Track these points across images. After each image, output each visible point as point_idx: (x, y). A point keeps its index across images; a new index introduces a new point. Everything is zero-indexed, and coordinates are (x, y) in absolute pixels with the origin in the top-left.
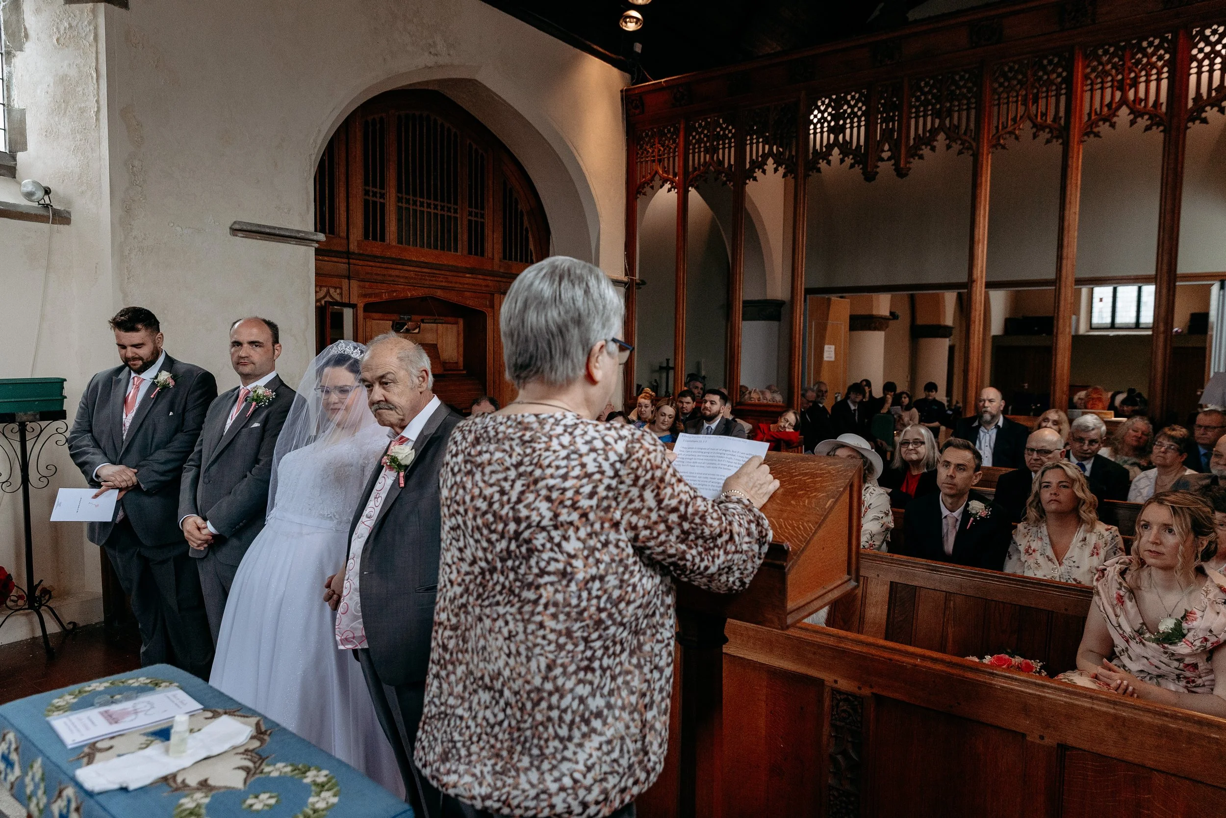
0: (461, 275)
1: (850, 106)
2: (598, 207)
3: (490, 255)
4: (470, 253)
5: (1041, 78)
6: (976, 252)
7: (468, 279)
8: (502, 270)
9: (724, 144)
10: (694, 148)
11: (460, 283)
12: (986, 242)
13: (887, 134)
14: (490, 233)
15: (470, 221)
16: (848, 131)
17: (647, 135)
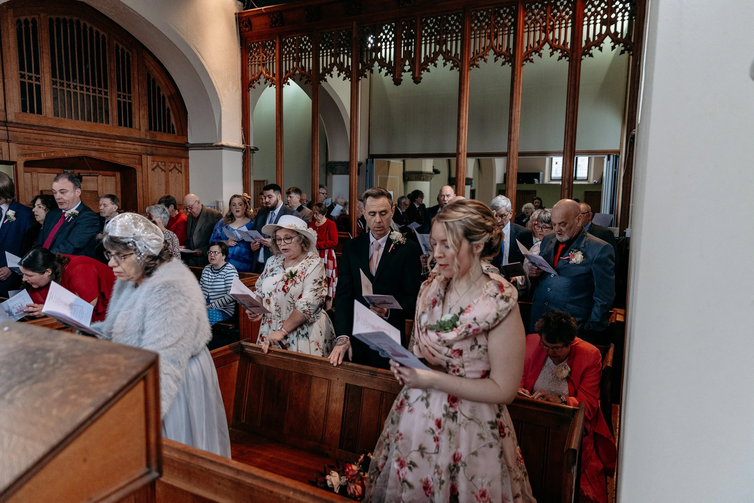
0: (112, 140)
1: (384, 34)
2: (219, 95)
3: (137, 127)
4: (120, 124)
5: (499, 22)
6: (461, 134)
7: (119, 145)
8: (148, 138)
9: (305, 55)
10: (286, 57)
11: (112, 147)
12: (467, 128)
13: (408, 54)
14: (137, 112)
15: (119, 102)
16: (383, 51)
17: (255, 46)
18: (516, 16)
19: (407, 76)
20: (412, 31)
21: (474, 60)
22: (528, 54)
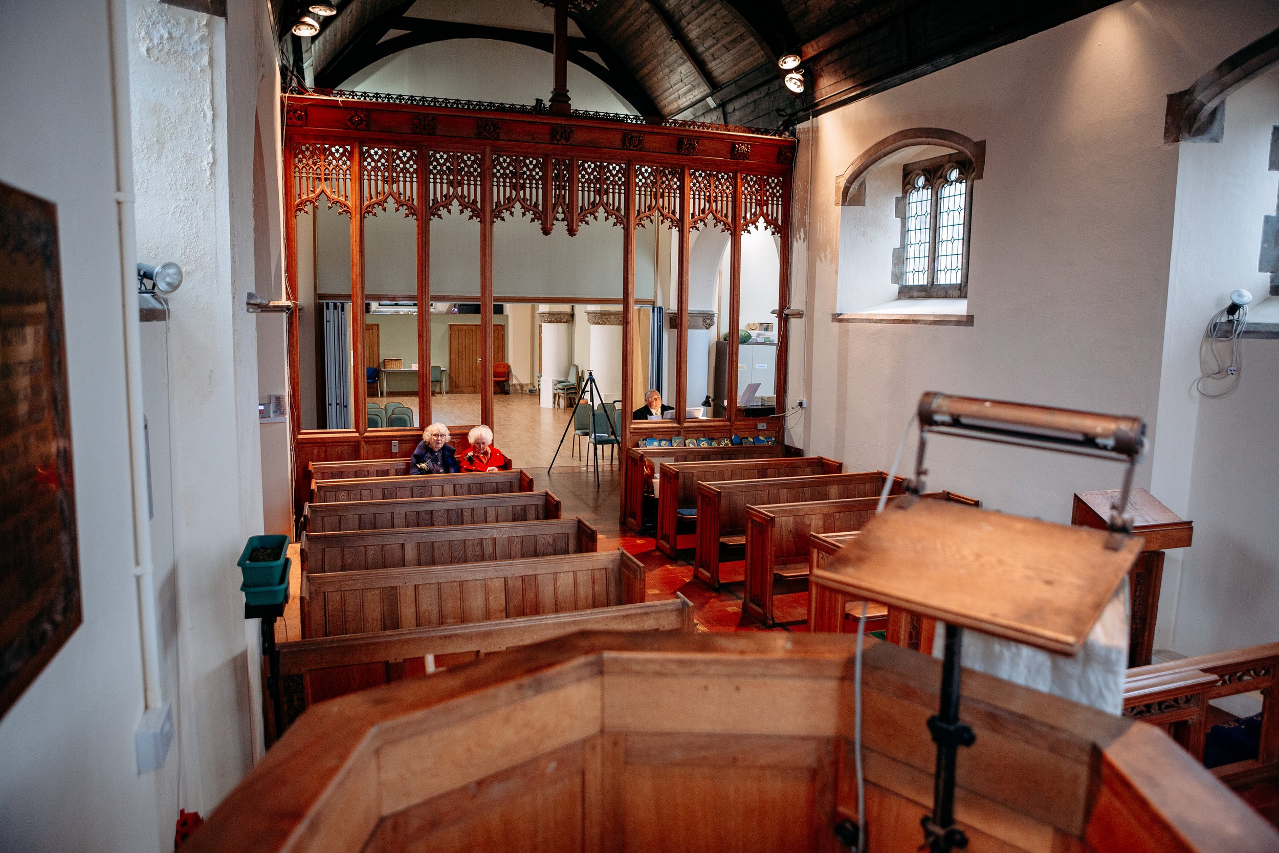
1: (528, 169)
5: (664, 182)
9: (405, 177)
10: (370, 175)
13: (560, 200)
16: (527, 190)
17: (308, 149)
18: (682, 180)
19: (560, 228)
20: (565, 172)
21: (640, 219)
22: (694, 222)
